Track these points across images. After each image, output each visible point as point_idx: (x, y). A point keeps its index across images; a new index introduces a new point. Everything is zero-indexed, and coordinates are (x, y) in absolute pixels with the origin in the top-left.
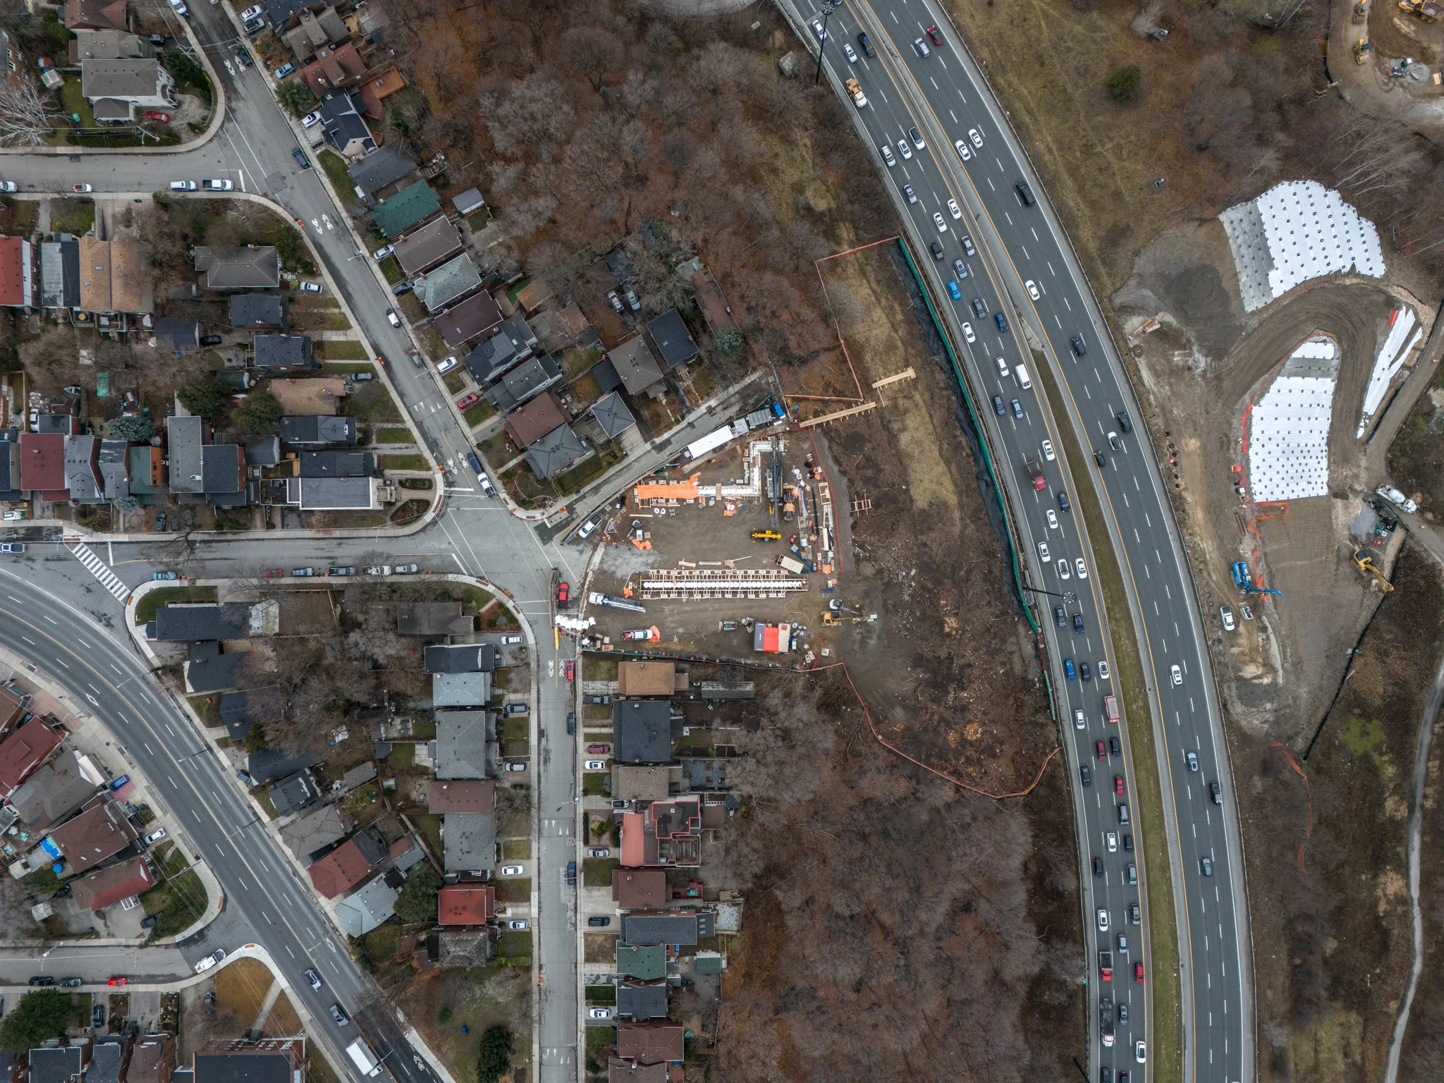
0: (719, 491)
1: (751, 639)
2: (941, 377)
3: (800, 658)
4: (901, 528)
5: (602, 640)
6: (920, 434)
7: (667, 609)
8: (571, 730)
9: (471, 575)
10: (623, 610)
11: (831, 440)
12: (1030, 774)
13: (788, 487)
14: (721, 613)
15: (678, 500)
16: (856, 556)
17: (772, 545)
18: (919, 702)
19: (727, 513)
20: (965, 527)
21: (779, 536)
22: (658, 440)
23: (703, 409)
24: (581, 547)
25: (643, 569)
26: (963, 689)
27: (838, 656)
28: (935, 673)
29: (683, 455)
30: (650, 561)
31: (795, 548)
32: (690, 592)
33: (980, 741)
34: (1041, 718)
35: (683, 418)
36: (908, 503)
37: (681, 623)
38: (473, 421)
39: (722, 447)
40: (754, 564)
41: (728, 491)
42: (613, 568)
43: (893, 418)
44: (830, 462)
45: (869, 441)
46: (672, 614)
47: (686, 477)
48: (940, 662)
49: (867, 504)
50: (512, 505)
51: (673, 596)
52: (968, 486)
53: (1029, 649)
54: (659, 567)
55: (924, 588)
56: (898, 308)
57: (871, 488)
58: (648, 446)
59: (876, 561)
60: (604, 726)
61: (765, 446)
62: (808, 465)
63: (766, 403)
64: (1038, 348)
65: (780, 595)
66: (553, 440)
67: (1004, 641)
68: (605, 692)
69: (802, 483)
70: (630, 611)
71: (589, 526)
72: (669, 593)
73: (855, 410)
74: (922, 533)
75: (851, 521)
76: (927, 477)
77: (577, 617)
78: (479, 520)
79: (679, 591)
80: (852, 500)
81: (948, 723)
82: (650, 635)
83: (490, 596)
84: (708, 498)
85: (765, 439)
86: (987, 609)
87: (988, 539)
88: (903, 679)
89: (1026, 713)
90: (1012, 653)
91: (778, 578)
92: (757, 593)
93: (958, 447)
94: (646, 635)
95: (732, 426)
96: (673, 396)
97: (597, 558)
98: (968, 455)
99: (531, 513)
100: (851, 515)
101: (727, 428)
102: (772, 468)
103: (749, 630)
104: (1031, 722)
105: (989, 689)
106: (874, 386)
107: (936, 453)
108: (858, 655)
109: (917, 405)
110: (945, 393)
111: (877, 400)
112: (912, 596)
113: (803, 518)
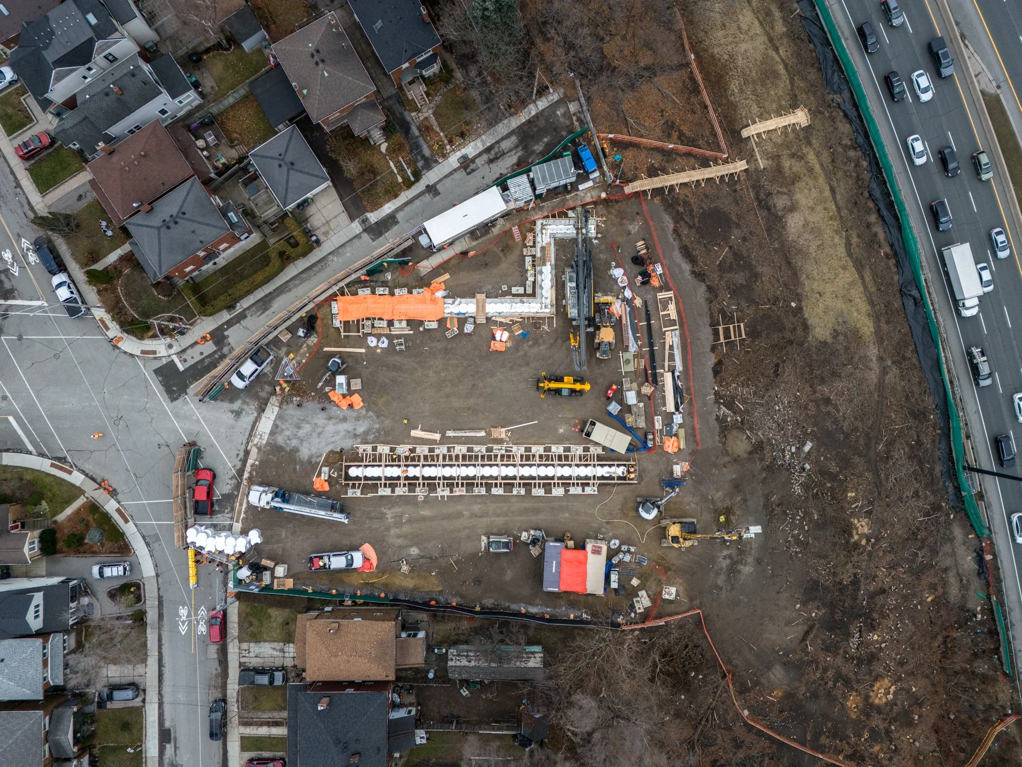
0: (481, 307)
1: (537, 568)
2: (845, 128)
3: (625, 604)
4: (789, 373)
5: (272, 571)
6: (816, 218)
7: (390, 514)
8: (218, 732)
9: (42, 455)
10: (311, 520)
11: (678, 219)
12: (963, 750)
13: (603, 299)
14: (485, 521)
15: (410, 322)
16: (721, 420)
17: (576, 402)
18: (807, 654)
19: (496, 346)
20: (884, 371)
21: (587, 387)
22: (373, 217)
23: (453, 160)
24: (237, 405)
25: (347, 444)
26: (872, 628)
27: (691, 599)
28: (832, 606)
29: (417, 243)
30: (361, 430)
31: (614, 408)
32: (431, 483)
33: (892, 704)
34: (982, 667)
35: (418, 176)
36: (799, 331)
37: (416, 539)
38: (45, 184)
39: (485, 227)
40: (544, 435)
41: (496, 308)
42: (294, 443)
43: (775, 188)
44: (677, 256)
45: (738, 226)
46: (398, 524)
47: (424, 282)
48: (842, 589)
49: (739, 331)
50: (114, 330)
51: (400, 491)
52: (888, 305)
53: (968, 562)
54: (378, 440)
55: (823, 472)
56: (777, 14)
57: (744, 304)
58: (356, 227)
59: (751, 429)
60: (276, 724)
61: (563, 228)
62: (638, 260)
63: (565, 148)
64: (991, 89)
65: (588, 490)
66: (168, 207)
67: (934, 552)
68: (278, 663)
69: (628, 294)
70: (323, 521)
71: (248, 368)
72: (393, 487)
73: (714, 172)
74: (823, 381)
75: (712, 360)
76: (829, 289)
77: (230, 528)
78: (56, 356)
79: (412, 483)
80: (714, 324)
81: (847, 682)
82: (358, 561)
83: (76, 492)
84: (462, 320)
85: (563, 215)
86: (913, 502)
87: (916, 390)
88: (788, 623)
89: (959, 661)
90: (946, 570)
91: (585, 461)
92: (548, 487)
93: (872, 242)
94: (350, 563)
95: (505, 189)
96: (398, 137)
97: (266, 425)
98: (886, 255)
99: (149, 344)
100: (713, 349)
101: (495, 191)
102: (575, 267)
103: (535, 551)
104: (965, 671)
105: (911, 627)
106: (745, 133)
107: (842, 250)
108: (724, 595)
109: (811, 170)
110: (852, 153)
111: (750, 159)
112: (806, 487)
113: (629, 355)
